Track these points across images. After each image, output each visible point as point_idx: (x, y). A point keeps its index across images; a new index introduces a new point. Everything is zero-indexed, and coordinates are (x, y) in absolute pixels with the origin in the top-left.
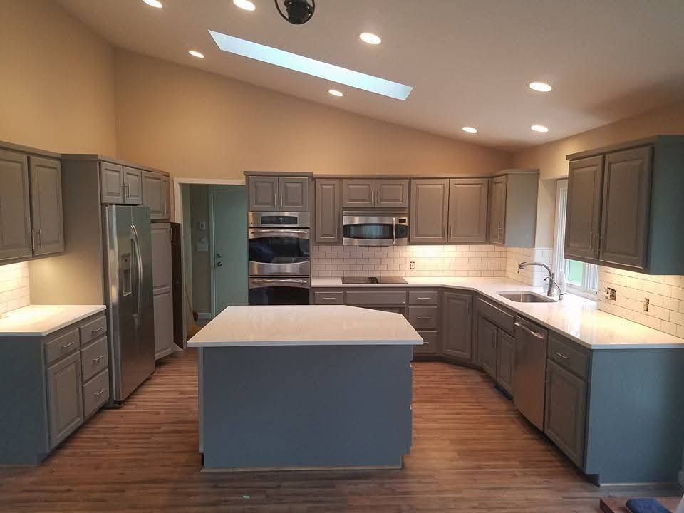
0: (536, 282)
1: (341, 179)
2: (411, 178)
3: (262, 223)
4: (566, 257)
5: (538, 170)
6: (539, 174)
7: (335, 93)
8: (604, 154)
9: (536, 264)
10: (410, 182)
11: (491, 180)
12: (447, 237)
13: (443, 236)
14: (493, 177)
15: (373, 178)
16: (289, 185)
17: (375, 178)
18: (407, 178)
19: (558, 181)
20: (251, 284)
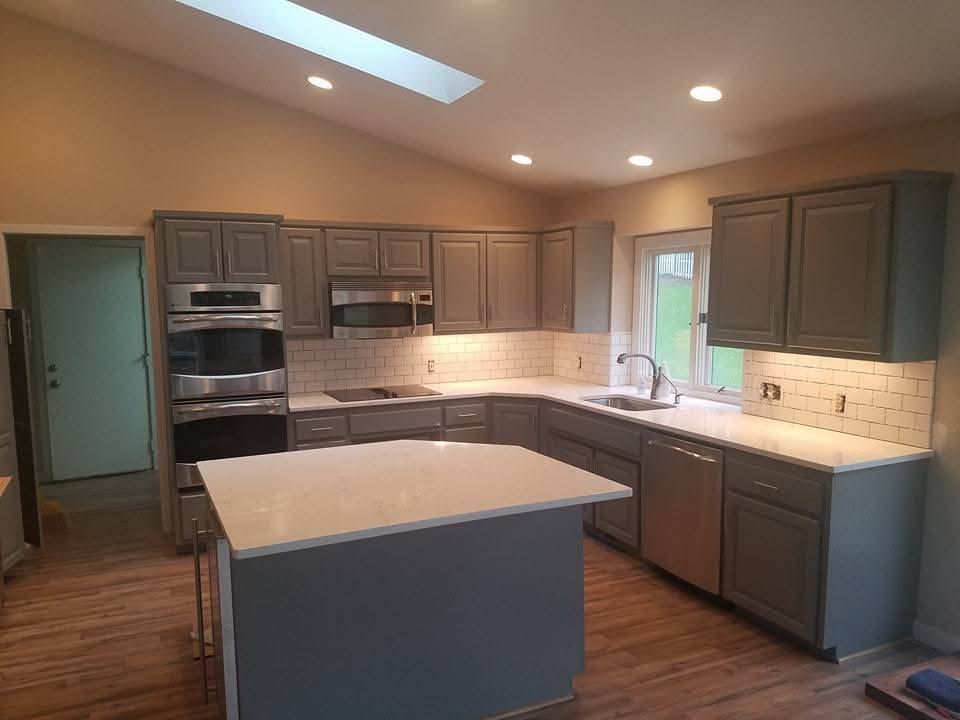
0: (613, 381)
1: (323, 228)
2: (433, 231)
3: (194, 303)
4: (710, 343)
5: (613, 223)
6: (613, 229)
7: (320, 83)
8: (791, 196)
9: (637, 356)
10: (431, 237)
11: (540, 238)
12: (484, 321)
13: (480, 319)
14: (541, 233)
15: (376, 230)
16: (240, 236)
17: (379, 229)
18: (426, 231)
19: (638, 239)
20: (175, 415)
